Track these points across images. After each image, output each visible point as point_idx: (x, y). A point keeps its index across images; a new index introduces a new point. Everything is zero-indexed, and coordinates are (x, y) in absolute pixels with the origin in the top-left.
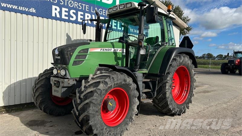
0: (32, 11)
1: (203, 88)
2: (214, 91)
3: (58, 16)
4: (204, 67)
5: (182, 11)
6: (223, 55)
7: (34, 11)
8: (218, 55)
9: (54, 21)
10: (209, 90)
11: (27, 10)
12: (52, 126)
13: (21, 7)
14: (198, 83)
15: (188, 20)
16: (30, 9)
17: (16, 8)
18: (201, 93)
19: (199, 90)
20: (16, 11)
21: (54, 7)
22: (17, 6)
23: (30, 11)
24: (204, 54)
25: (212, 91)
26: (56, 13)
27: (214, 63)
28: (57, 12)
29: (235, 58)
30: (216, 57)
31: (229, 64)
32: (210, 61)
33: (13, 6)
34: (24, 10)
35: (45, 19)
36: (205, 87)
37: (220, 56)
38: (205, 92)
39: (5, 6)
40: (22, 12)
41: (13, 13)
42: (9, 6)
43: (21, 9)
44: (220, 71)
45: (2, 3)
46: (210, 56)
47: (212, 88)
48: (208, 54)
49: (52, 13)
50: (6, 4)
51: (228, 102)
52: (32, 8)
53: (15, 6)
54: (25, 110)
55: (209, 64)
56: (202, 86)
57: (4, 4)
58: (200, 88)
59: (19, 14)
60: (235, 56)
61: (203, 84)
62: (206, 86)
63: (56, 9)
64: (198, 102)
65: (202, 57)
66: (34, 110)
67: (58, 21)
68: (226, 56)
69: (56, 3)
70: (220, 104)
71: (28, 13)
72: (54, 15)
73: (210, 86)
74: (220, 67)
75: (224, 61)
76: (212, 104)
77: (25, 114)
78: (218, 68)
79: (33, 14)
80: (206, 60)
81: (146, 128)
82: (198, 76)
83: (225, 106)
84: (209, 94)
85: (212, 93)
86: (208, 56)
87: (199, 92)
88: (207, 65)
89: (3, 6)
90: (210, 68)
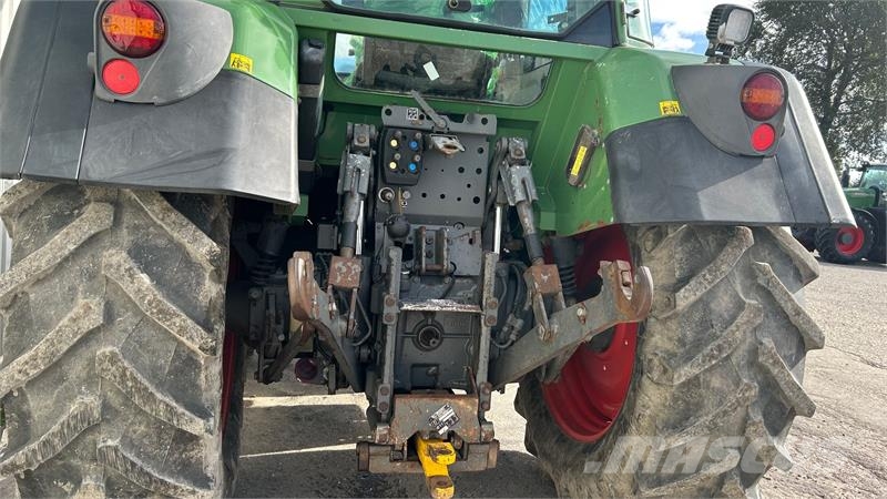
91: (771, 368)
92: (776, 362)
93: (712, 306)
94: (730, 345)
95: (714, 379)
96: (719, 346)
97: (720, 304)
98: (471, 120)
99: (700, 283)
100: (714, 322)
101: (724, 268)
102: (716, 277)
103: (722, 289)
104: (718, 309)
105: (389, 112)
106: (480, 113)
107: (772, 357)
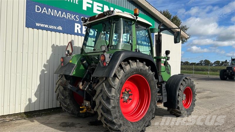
0: (59, 29)
1: (205, 93)
2: (216, 96)
3: (80, 32)
4: (202, 74)
5: (180, 21)
6: (220, 62)
7: (61, 29)
8: (216, 62)
9: (76, 36)
10: (211, 95)
11: (55, 28)
12: (81, 127)
13: (51, 26)
14: (199, 89)
15: (186, 29)
16: (58, 27)
17: (47, 27)
18: (204, 98)
19: (201, 96)
20: (47, 29)
21: (76, 24)
22: (48, 25)
23: (58, 29)
24: (201, 61)
25: (214, 96)
26: (77, 30)
27: (212, 69)
28: (79, 29)
29: (233, 65)
30: (214, 63)
31: (228, 71)
32: (209, 67)
33: (45, 25)
34: (53, 28)
35: (65, 34)
36: (206, 93)
37: (217, 63)
38: (208, 97)
39: (39, 26)
40: (52, 30)
41: (45, 31)
42: (42, 25)
43: (51, 28)
44: (219, 77)
45: (36, 23)
46: (207, 63)
47: (214, 94)
48: (206, 60)
49: (74, 30)
50: (39, 24)
51: (230, 106)
52: (59, 26)
53: (46, 25)
54: (53, 114)
55: (207, 70)
56: (204, 92)
57: (38, 24)
58: (202, 94)
59: (49, 32)
60: (233, 62)
61: (204, 90)
62: (208, 92)
63: (78, 26)
64: (203, 107)
65: (199, 64)
66: (61, 114)
67: (80, 37)
68: (223, 63)
69: (78, 21)
70: (223, 108)
71: (56, 31)
72: (76, 31)
73: (211, 92)
74: (219, 73)
75: (221, 67)
76: (216, 108)
77: (54, 117)
78: (216, 74)
79: (60, 31)
80: (203, 67)
81: (163, 129)
82: (198, 82)
83: (228, 110)
84: (212, 99)
85: (215, 98)
86: (205, 62)
87: (202, 97)
88: (205, 72)
89: (37, 25)
90: (209, 74)
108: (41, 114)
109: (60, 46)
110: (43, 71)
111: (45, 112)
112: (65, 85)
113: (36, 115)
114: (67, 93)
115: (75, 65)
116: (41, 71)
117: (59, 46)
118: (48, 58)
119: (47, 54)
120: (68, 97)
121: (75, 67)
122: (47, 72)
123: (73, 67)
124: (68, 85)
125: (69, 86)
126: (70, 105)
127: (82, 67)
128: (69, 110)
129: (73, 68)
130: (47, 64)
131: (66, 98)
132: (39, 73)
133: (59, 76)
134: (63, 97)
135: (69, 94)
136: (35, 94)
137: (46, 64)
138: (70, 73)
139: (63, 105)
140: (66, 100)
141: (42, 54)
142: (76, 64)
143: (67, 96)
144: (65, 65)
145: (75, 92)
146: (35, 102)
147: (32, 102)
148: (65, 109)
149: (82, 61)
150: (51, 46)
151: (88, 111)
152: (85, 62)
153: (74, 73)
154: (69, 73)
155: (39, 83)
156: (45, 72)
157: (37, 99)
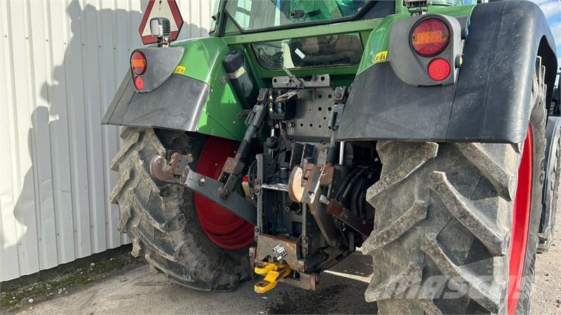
91: (433, 258)
92: (437, 254)
93: (394, 202)
94: (396, 231)
95: (392, 257)
96: (387, 231)
97: (400, 201)
98: (316, 79)
99: (382, 184)
100: (392, 214)
101: (401, 173)
102: (393, 180)
103: (403, 190)
104: (396, 204)
105: (275, 81)
106: (320, 74)
107: (433, 248)
108: (49, 287)
109: (102, 11)
110: (39, 115)
111: (67, 276)
112: (175, 175)
113: (29, 294)
114: (172, 206)
115: (202, 87)
116: (33, 115)
117: (98, 8)
118: (59, 60)
119: (50, 41)
120: (177, 223)
121: (206, 92)
122: (58, 118)
123: (197, 94)
124: (186, 174)
125: (191, 179)
126: (187, 251)
127: (229, 97)
128: (181, 273)
129: (196, 100)
130: (56, 83)
131: (170, 226)
132: (26, 125)
133: (124, 136)
134: (157, 225)
135: (181, 208)
136: (17, 213)
137: (50, 83)
138: (188, 119)
139: (153, 252)
140: (172, 233)
141: (30, 38)
142: (208, 79)
143: (174, 218)
144: (155, 86)
145: (218, 200)
146: (19, 244)
147: (6, 245)
148: (166, 268)
149: (228, 68)
150: (64, 8)
151: (281, 280)
152: (241, 71)
153: (203, 121)
154: (183, 120)
155: (27, 164)
156: (51, 119)
157: (26, 228)
